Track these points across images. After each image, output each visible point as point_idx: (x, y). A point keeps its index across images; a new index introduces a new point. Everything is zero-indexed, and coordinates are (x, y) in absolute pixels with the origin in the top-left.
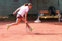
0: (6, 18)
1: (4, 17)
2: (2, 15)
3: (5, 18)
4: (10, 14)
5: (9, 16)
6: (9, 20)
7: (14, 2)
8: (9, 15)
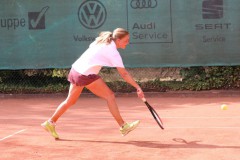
0: (174, 82)
1: (165, 77)
2: (157, 69)
3: (169, 79)
4: (188, 65)
5: (185, 74)
6: (185, 89)
7: (205, 17)
8: (186, 69)
